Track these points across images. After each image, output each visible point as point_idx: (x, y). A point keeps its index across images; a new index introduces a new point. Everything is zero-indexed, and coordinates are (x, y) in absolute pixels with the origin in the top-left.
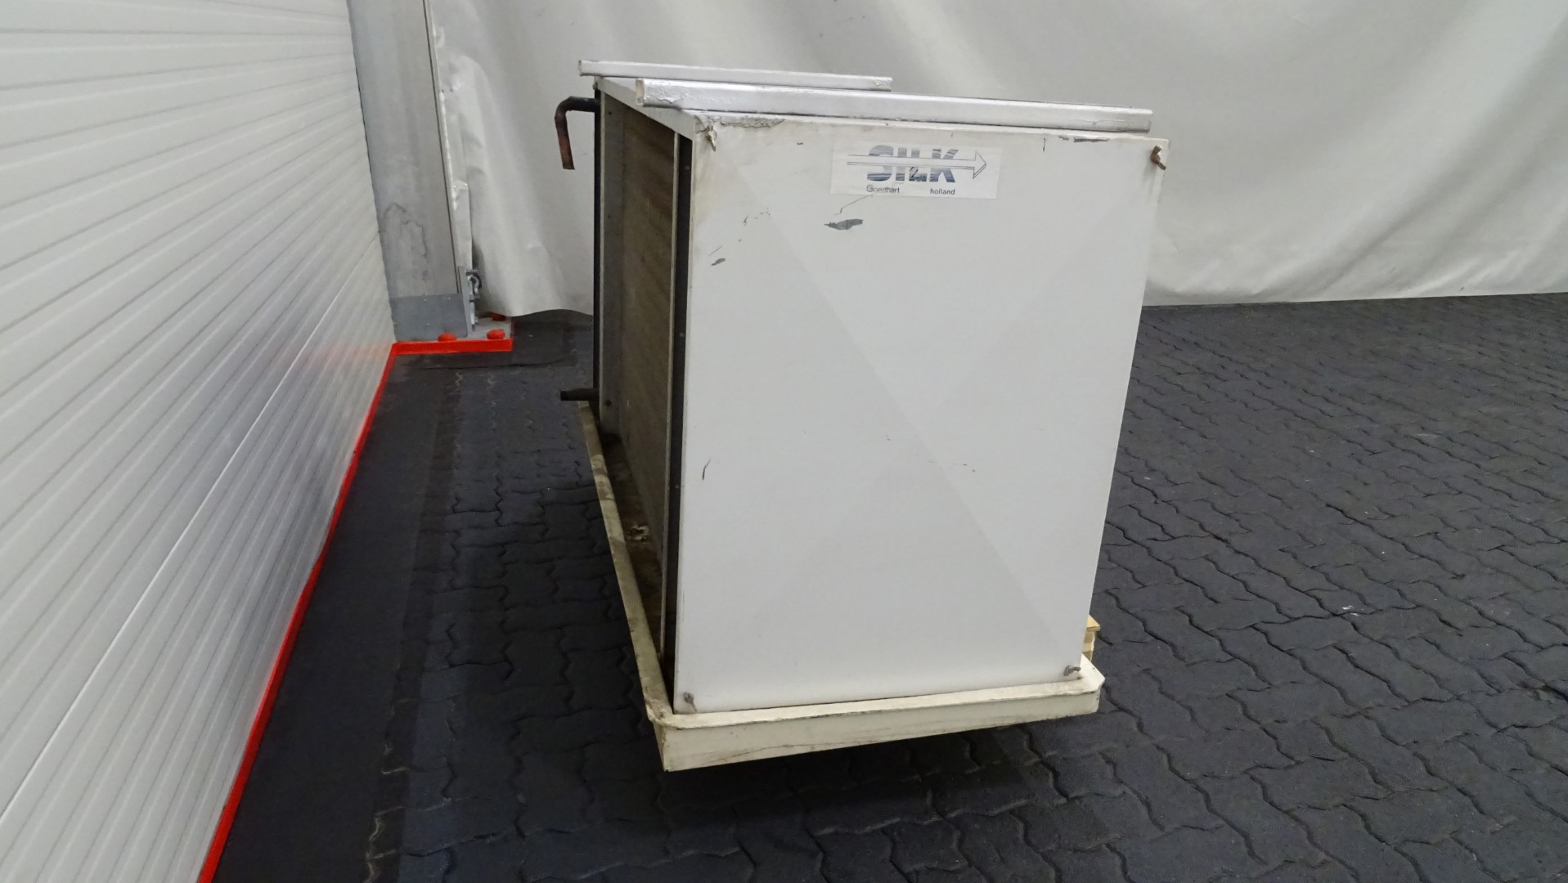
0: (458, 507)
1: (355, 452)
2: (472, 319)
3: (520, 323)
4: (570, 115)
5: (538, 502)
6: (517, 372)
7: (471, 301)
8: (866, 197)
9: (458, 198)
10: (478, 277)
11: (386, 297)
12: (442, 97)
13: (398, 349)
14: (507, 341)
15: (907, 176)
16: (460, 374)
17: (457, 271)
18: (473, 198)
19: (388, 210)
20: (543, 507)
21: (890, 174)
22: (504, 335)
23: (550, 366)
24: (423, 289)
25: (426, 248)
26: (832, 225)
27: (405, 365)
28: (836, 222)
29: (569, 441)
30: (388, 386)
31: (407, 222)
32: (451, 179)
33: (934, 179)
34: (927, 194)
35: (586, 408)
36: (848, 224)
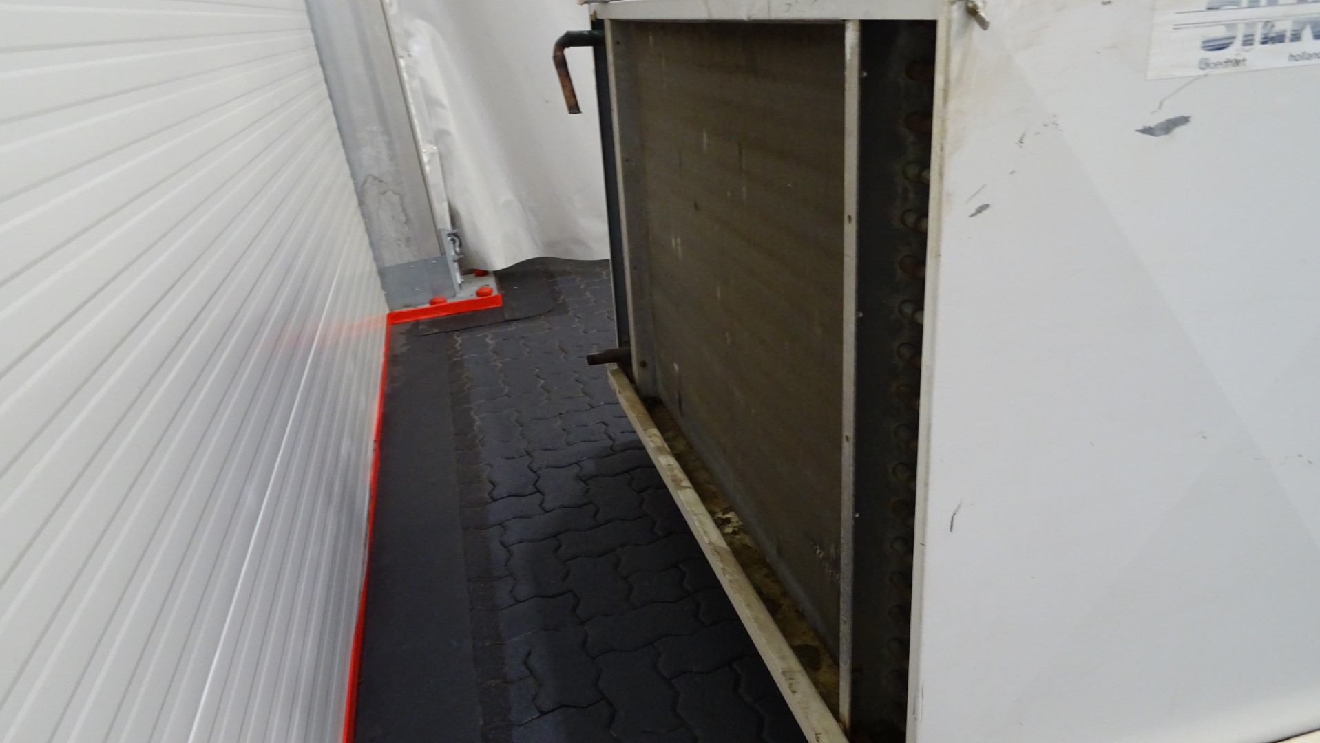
0: (496, 494)
1: (375, 441)
2: (458, 278)
3: (502, 276)
4: (571, 53)
5: (577, 476)
6: (513, 328)
7: (455, 261)
8: (1199, 77)
9: (429, 162)
10: (457, 236)
11: (374, 269)
12: (402, 63)
13: (393, 318)
14: (496, 297)
15: (1258, 37)
16: (458, 336)
17: (438, 234)
18: (444, 158)
19: (365, 182)
20: (584, 482)
21: (1234, 38)
22: (491, 291)
23: (543, 317)
24: (408, 256)
25: (406, 215)
26: (1148, 131)
27: (403, 334)
28: (1152, 124)
29: (588, 399)
30: (392, 360)
31: (384, 193)
32: (421, 143)
33: (1296, 37)
34: (1285, 62)
35: (616, 370)
36: (1169, 126)
